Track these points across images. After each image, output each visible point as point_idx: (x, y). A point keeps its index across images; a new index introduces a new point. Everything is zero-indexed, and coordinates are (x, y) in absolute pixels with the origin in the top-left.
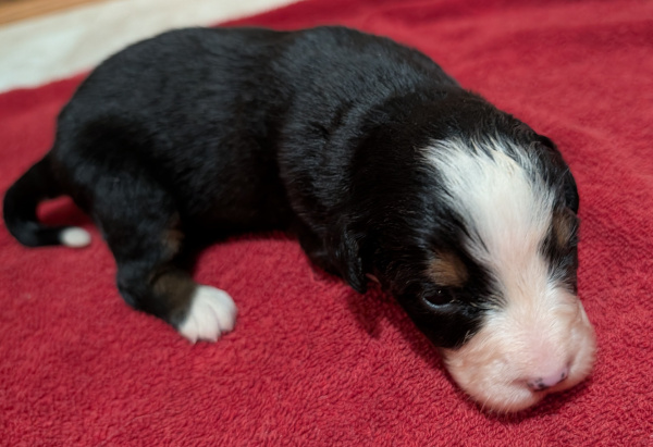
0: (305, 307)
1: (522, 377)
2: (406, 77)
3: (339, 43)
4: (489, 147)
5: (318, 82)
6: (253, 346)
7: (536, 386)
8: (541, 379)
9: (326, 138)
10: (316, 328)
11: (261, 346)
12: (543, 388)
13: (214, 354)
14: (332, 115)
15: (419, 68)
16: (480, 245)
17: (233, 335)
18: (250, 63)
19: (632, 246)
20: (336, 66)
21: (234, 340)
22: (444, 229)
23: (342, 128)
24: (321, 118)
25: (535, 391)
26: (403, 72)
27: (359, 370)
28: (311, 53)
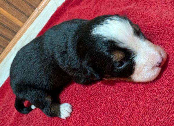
0: (85, 97)
1: (153, 65)
2: (75, 27)
3: (54, 31)
4: (106, 22)
5: (56, 43)
6: (78, 113)
7: (158, 65)
8: (158, 62)
9: (66, 53)
10: (89, 101)
11: (80, 112)
12: (160, 64)
13: (72, 119)
14: (64, 47)
15: (76, 23)
16: (121, 43)
17: (73, 113)
18: (38, 50)
19: (152, 35)
20: (57, 37)
21: (74, 113)
22: (110, 46)
23: (68, 48)
24: (62, 50)
25: (159, 66)
26: (74, 26)
27: (103, 106)
28: (50, 38)
